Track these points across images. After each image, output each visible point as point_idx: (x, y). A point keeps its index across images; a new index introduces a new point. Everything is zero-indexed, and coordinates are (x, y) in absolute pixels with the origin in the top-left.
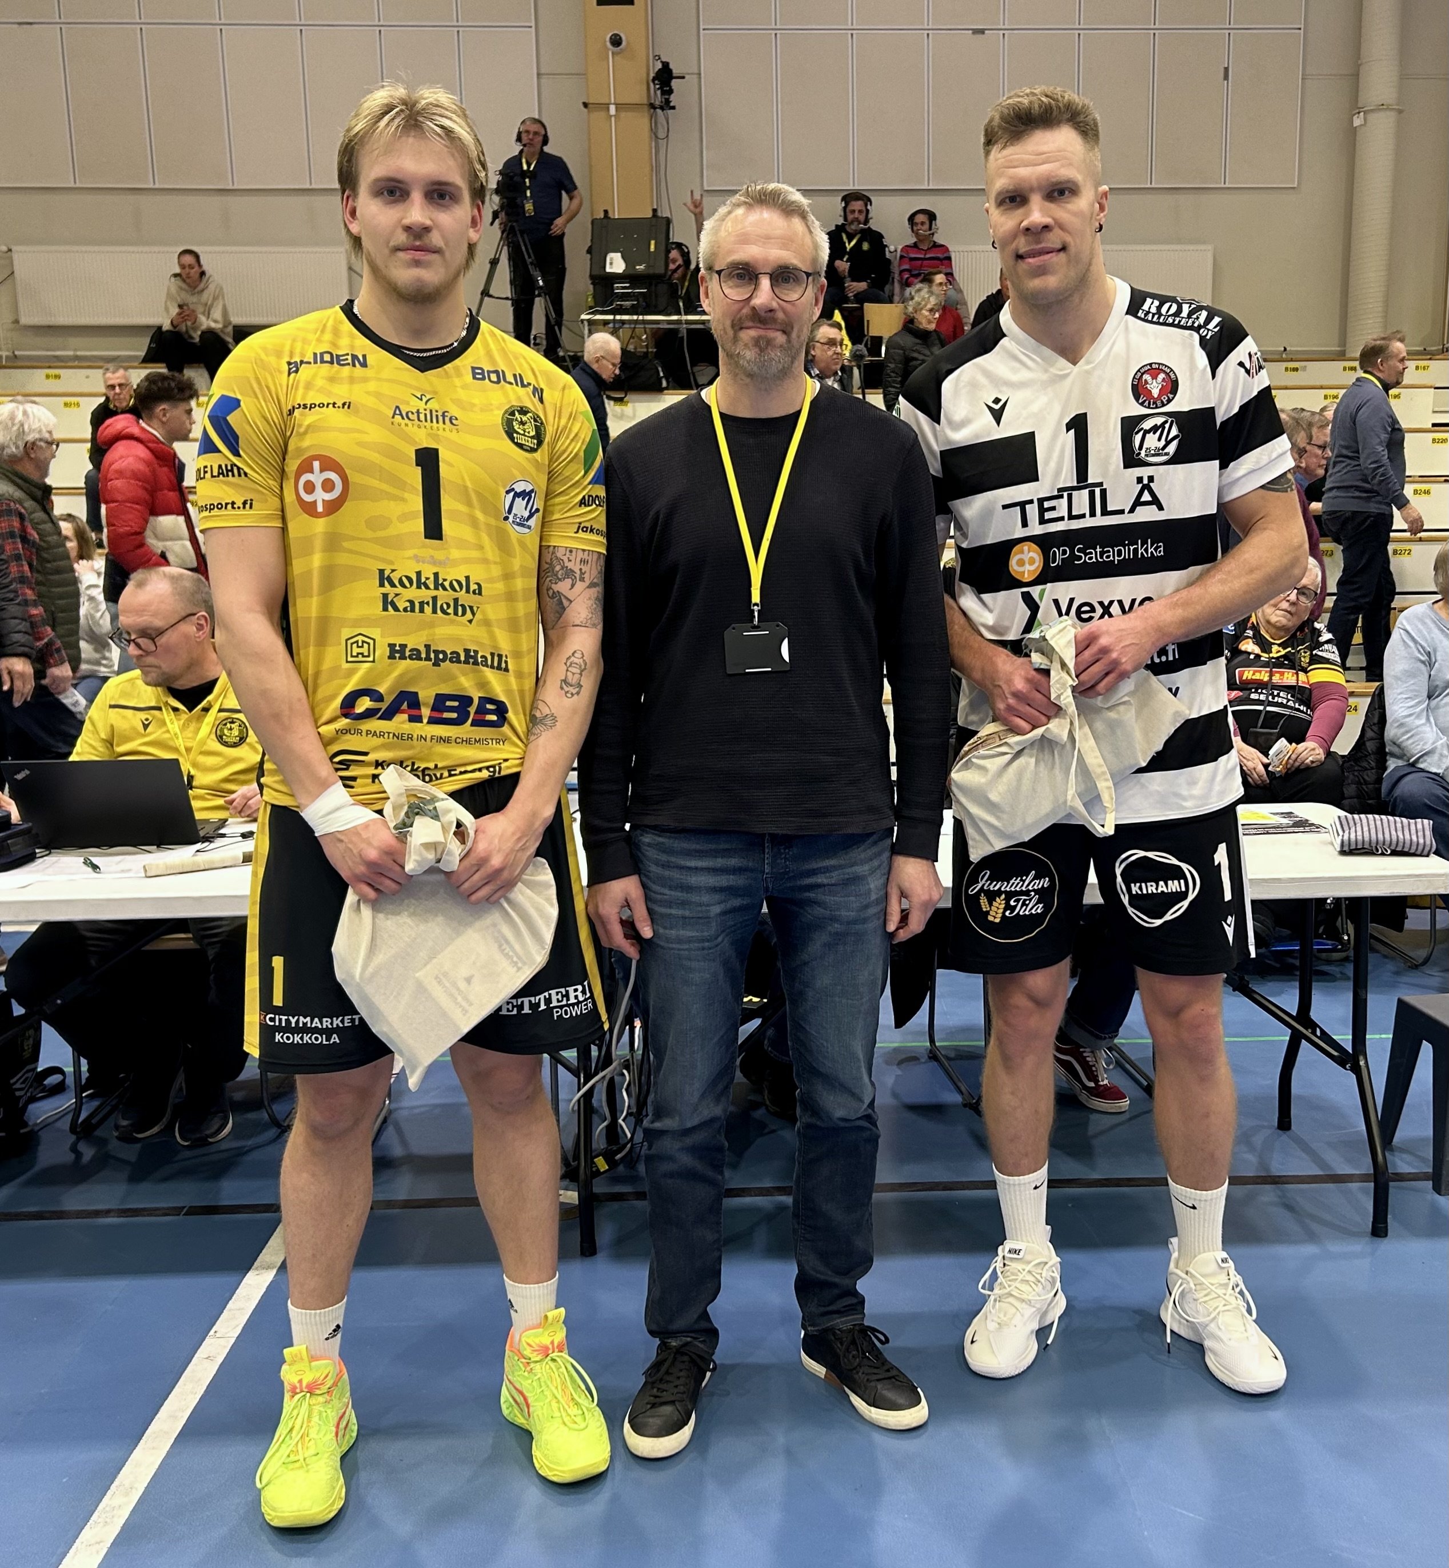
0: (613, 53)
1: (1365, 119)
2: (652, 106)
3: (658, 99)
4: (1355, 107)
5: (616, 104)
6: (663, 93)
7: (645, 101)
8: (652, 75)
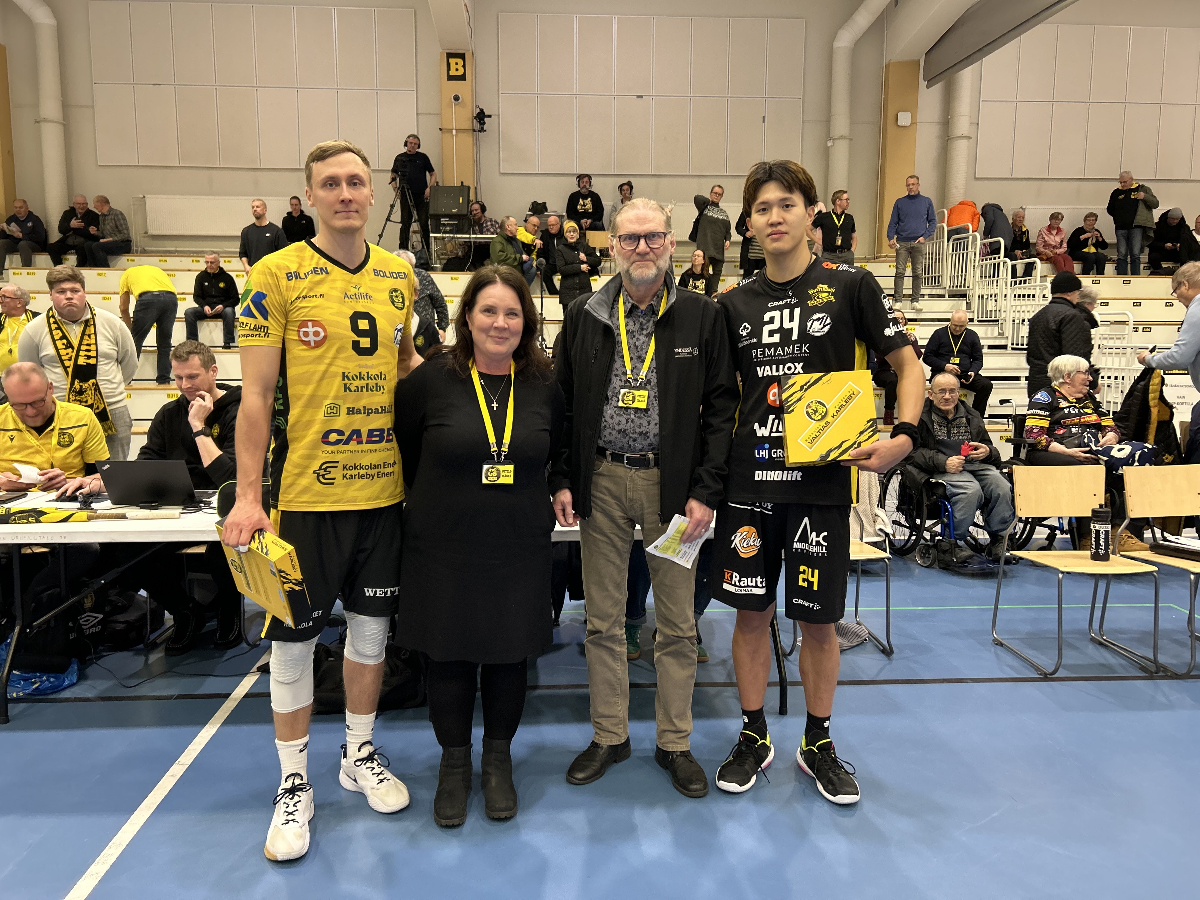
0: (455, 105)
1: (833, 143)
2: (474, 130)
3: (477, 126)
4: (828, 136)
5: (456, 130)
6: (481, 124)
7: (471, 128)
8: (475, 115)
